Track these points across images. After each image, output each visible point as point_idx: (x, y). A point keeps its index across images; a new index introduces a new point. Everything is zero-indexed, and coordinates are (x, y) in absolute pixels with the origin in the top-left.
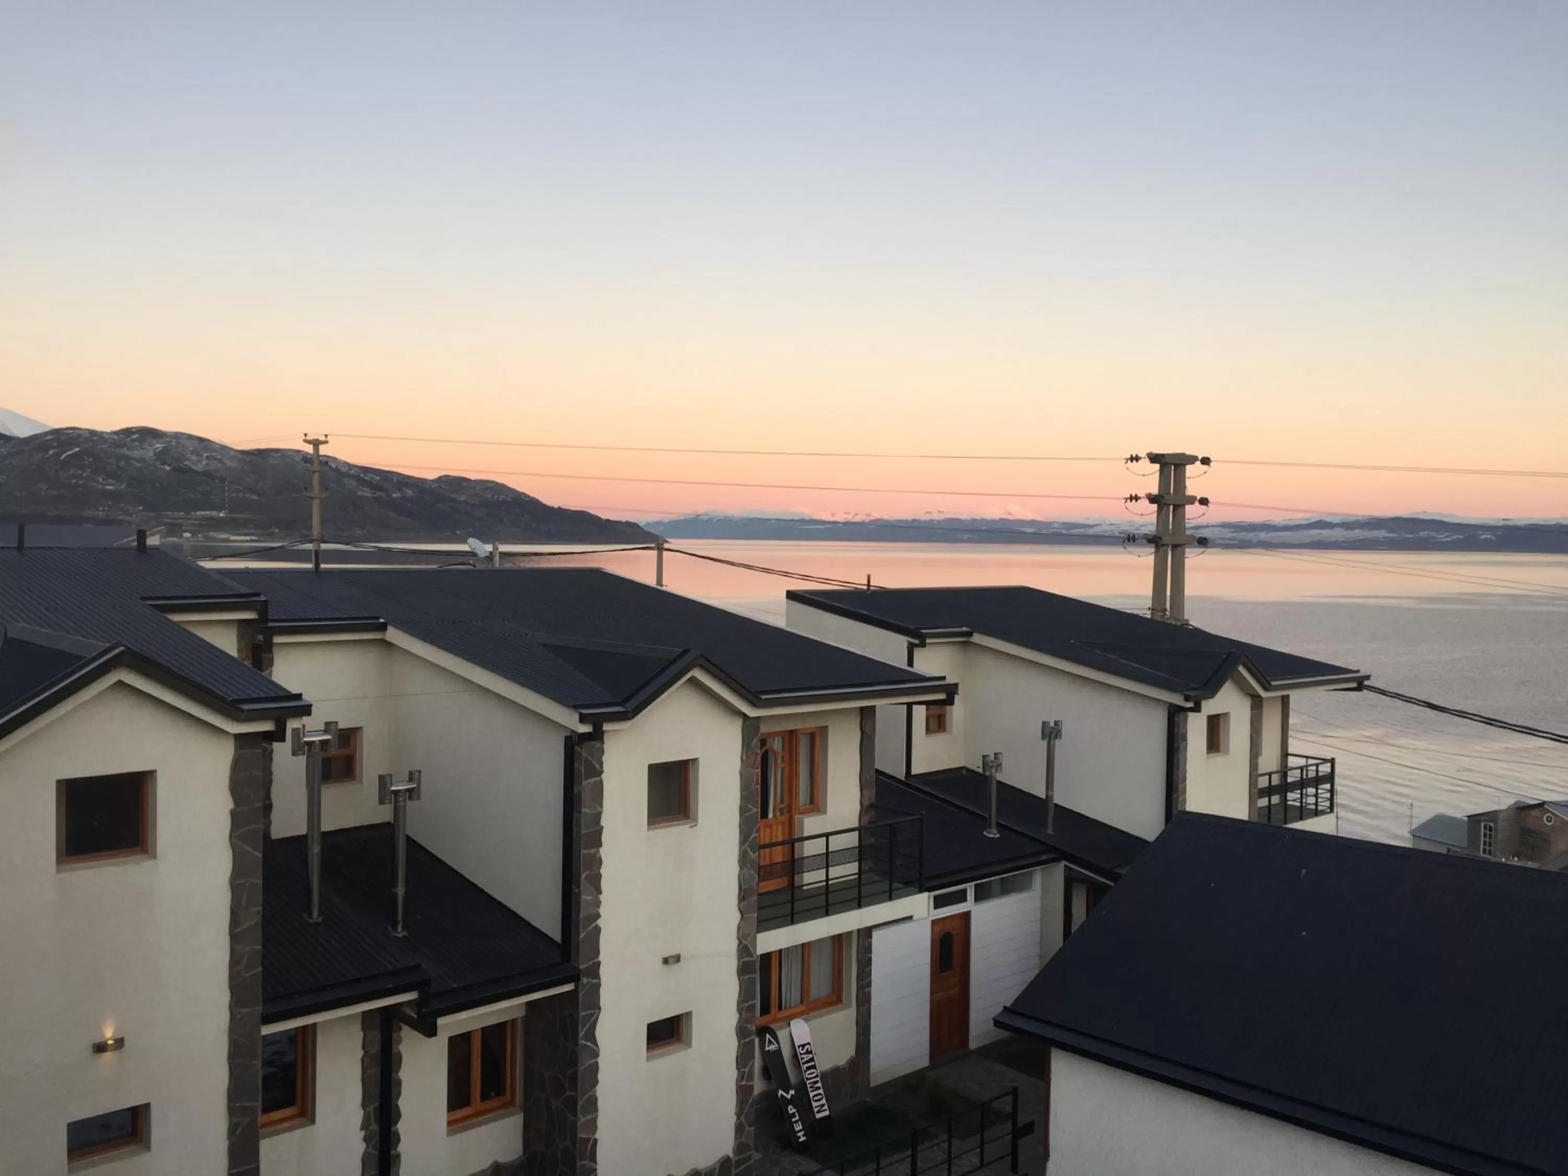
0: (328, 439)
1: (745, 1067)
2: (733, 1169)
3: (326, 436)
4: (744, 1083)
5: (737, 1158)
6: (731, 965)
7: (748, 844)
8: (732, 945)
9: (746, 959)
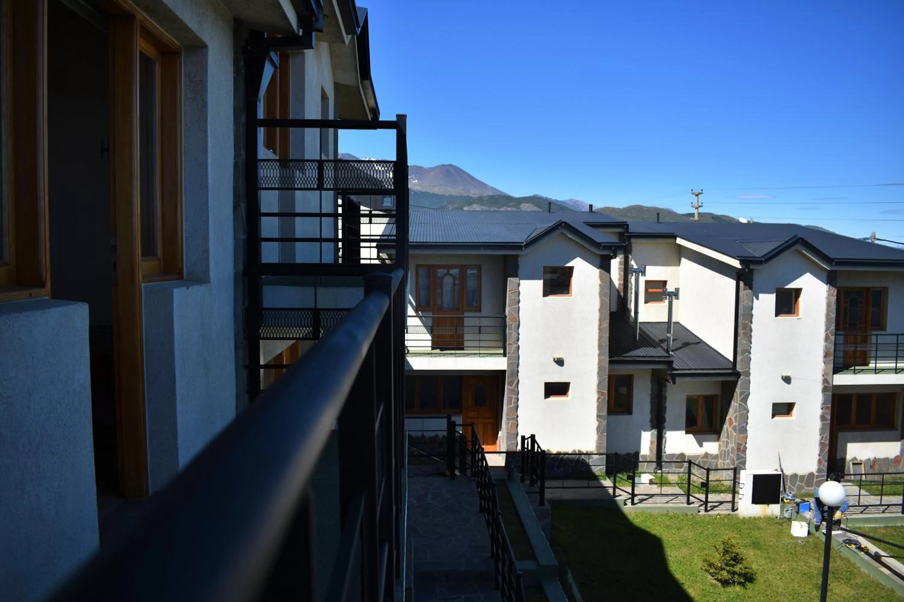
0: (703, 192)
1: (824, 434)
2: (815, 478)
3: (702, 190)
4: (823, 441)
5: (817, 474)
6: (819, 387)
7: (829, 331)
8: (820, 379)
9: (826, 385)
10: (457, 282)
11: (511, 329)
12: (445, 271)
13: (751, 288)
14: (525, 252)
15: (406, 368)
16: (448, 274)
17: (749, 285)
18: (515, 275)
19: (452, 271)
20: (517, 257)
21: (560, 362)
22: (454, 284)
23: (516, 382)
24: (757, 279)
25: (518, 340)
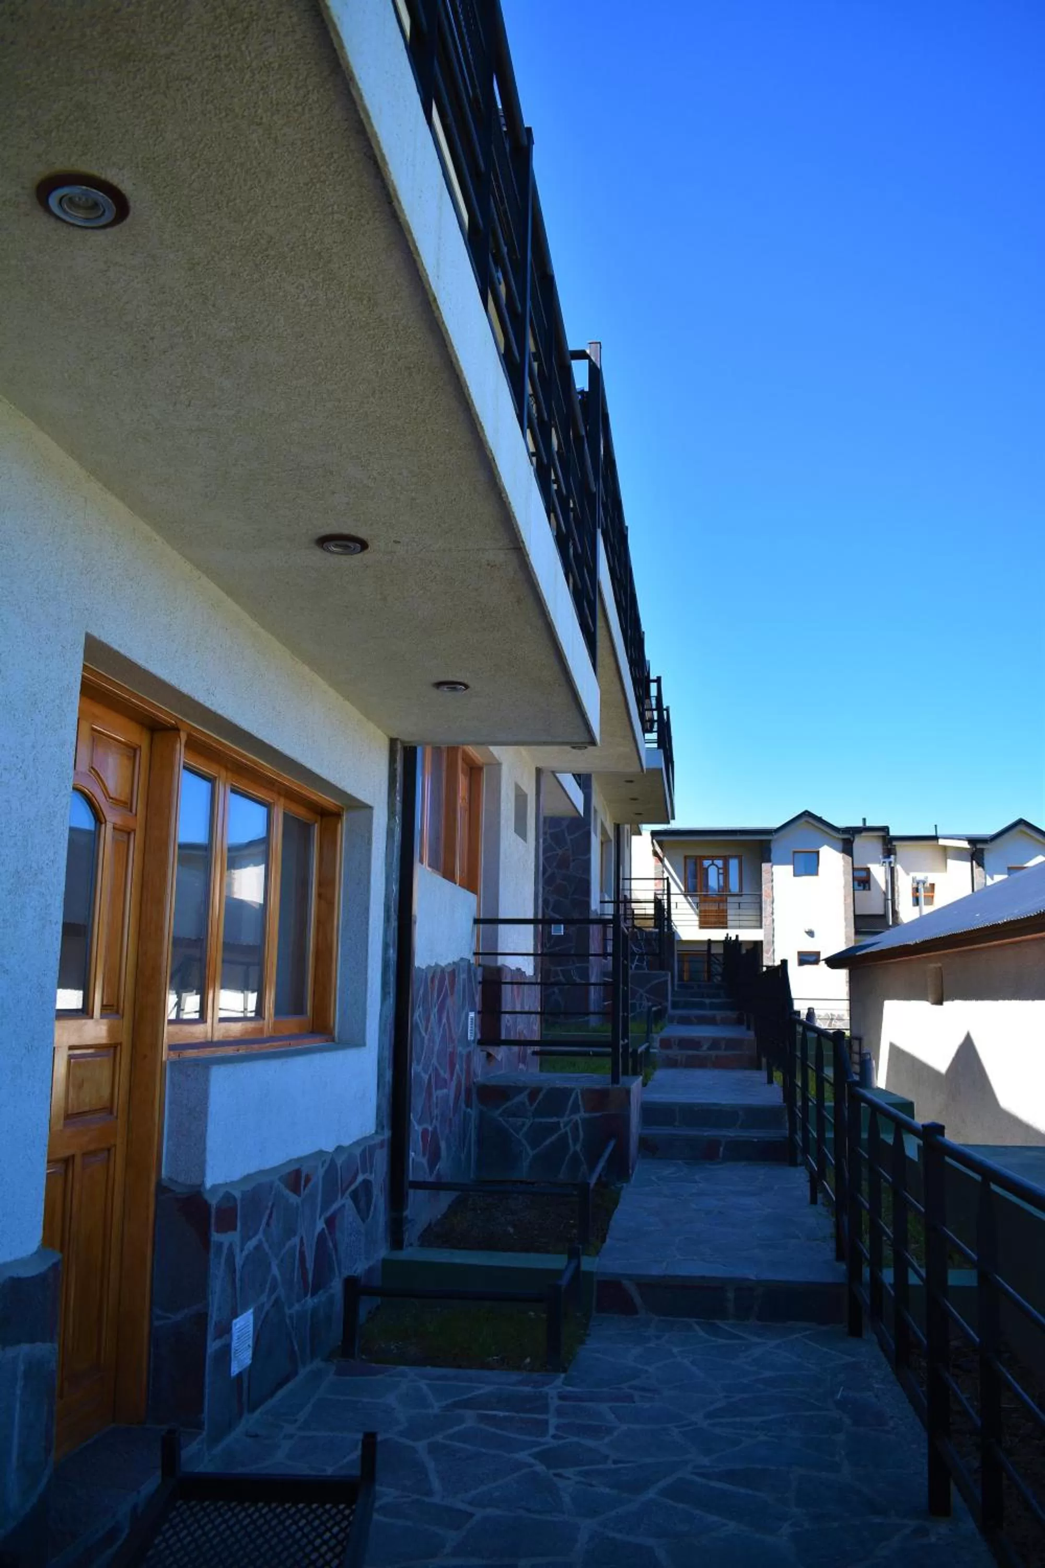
10: (721, 871)
11: (765, 904)
12: (710, 862)
13: (983, 867)
14: (775, 837)
15: (677, 938)
16: (713, 864)
17: (981, 864)
18: (768, 860)
19: (716, 862)
20: (769, 841)
21: (811, 933)
22: (719, 874)
23: (772, 950)
24: (988, 858)
25: (772, 913)
